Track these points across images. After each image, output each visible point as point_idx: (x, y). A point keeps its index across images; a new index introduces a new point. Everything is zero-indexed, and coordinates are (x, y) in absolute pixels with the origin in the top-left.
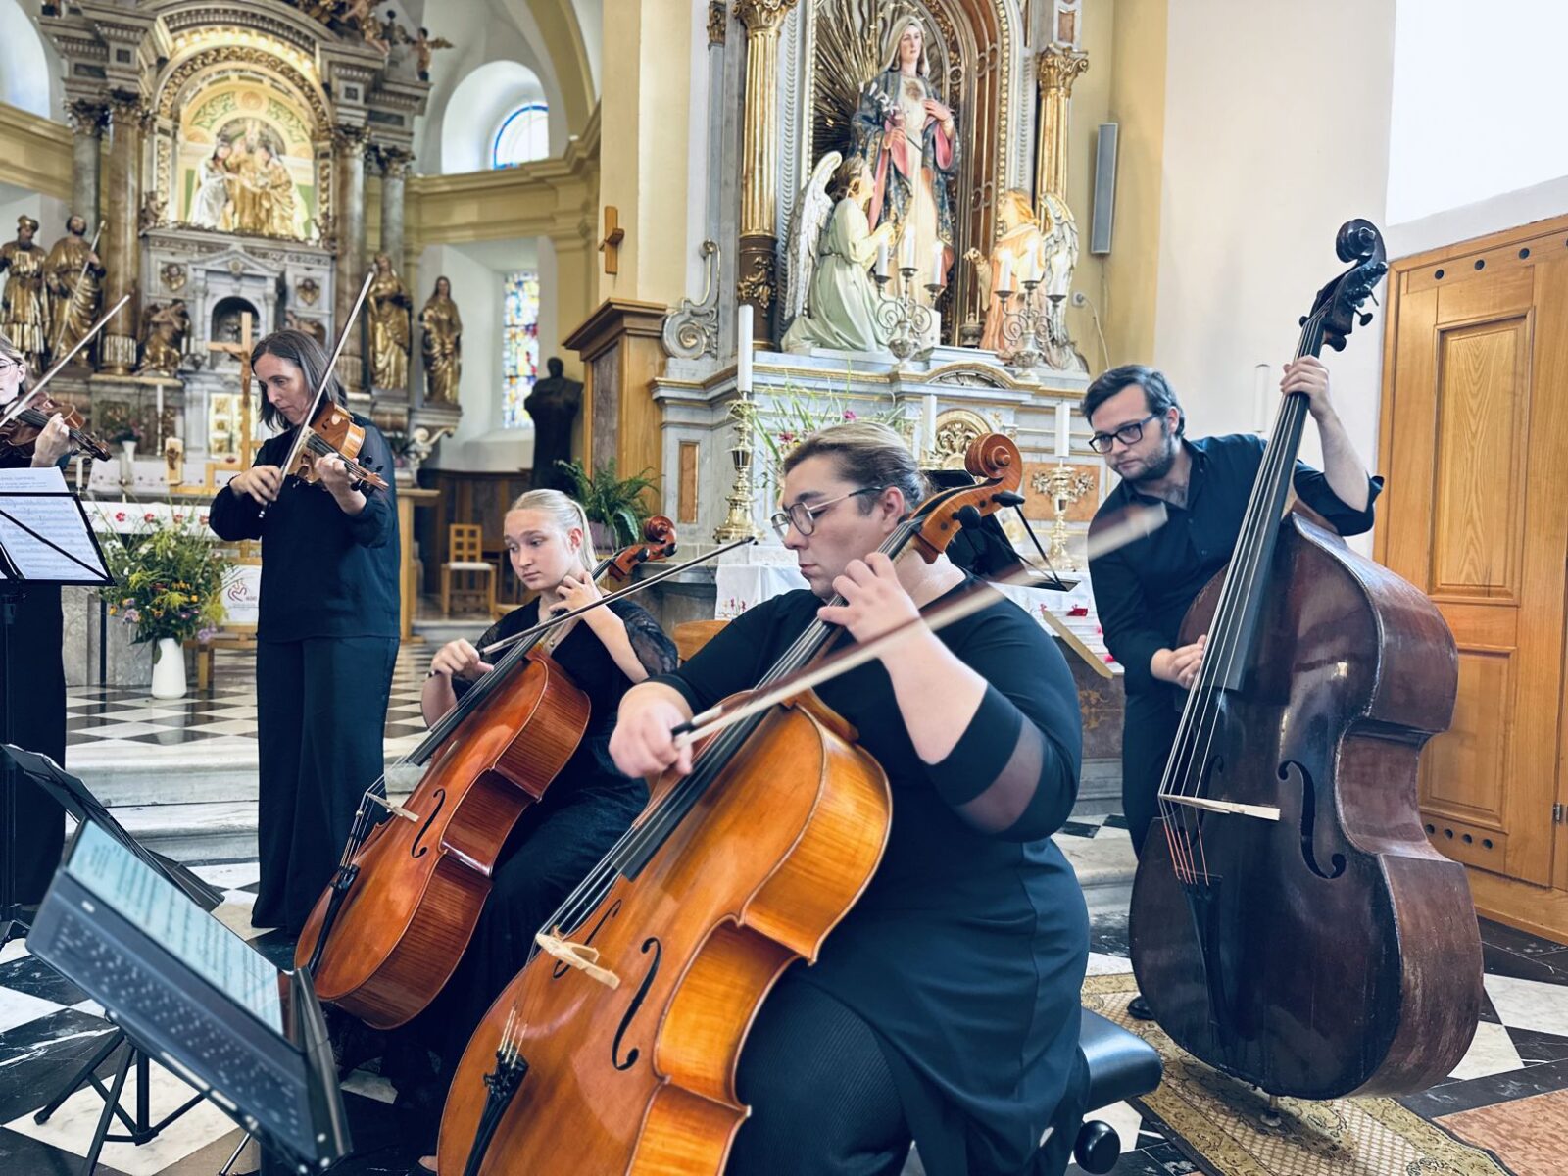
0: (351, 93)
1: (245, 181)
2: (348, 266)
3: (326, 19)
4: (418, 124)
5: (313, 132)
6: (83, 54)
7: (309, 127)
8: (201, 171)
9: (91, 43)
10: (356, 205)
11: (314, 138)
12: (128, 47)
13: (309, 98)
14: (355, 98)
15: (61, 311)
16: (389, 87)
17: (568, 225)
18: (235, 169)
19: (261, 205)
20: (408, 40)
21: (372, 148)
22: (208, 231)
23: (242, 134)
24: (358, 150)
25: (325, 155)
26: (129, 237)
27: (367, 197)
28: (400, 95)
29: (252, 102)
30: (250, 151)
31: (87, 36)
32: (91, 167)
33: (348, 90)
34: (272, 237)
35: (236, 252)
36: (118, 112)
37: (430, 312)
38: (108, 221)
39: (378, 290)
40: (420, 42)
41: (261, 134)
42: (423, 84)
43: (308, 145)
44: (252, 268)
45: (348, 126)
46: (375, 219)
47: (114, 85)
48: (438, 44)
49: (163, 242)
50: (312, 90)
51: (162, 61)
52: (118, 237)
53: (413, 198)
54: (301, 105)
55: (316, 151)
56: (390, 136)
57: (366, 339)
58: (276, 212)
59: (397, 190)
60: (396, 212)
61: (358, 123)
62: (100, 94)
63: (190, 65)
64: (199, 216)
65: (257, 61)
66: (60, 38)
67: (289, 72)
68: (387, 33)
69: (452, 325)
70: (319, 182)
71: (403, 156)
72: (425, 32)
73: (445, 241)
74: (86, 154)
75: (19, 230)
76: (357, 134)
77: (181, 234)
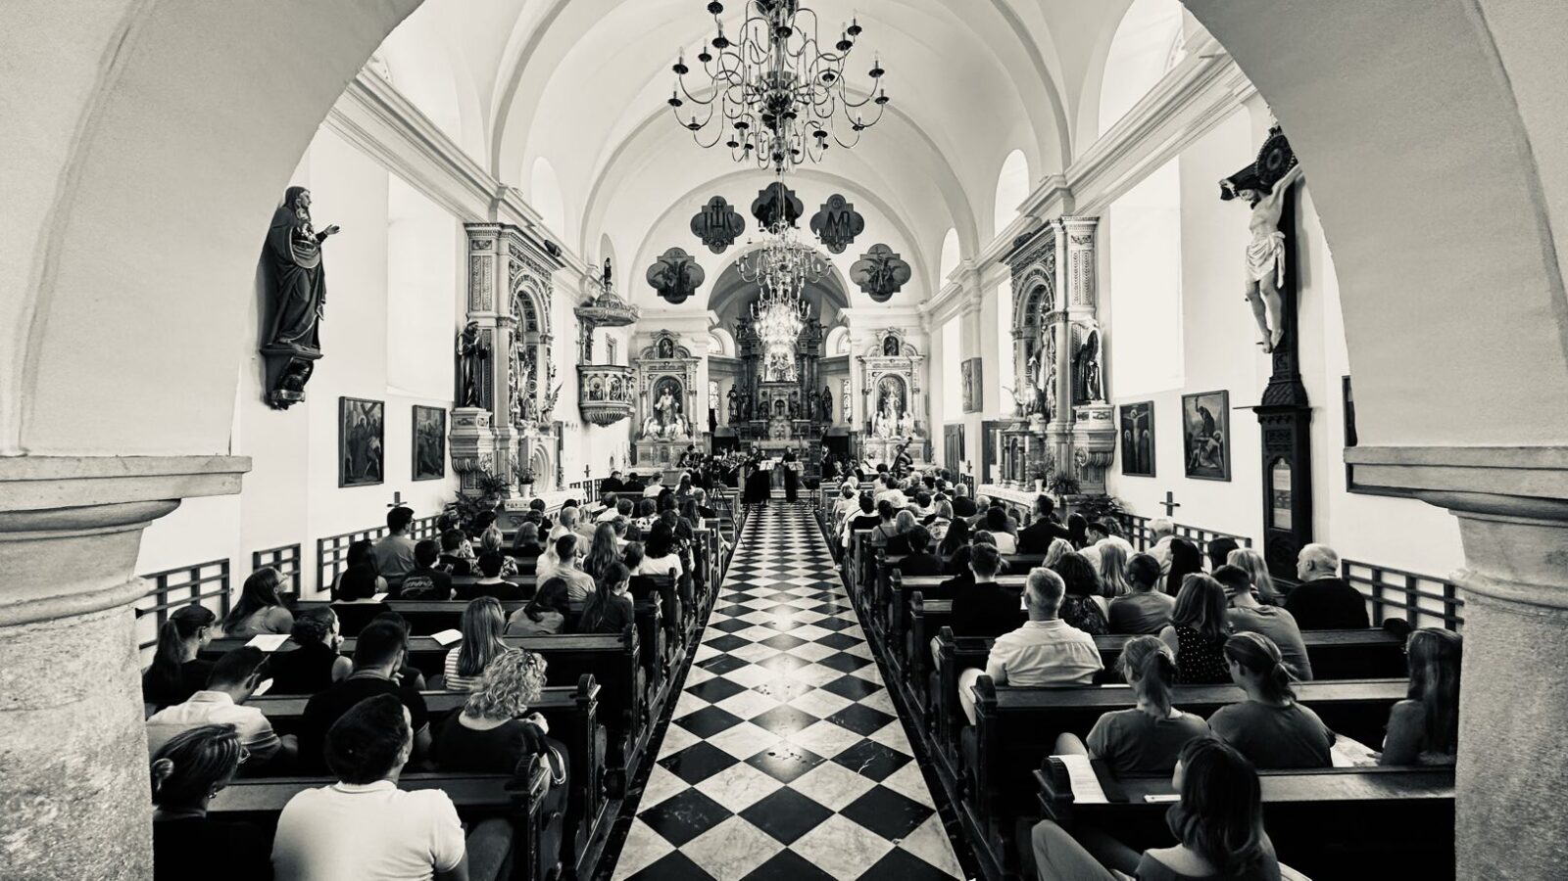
1: (779, 366)
2: (805, 387)
4: (820, 346)
8: (769, 367)
9: (746, 342)
10: (806, 373)
11: (795, 355)
15: (742, 406)
16: (813, 341)
19: (782, 373)
21: (809, 356)
22: (772, 382)
24: (806, 358)
25: (798, 359)
26: (755, 387)
27: (808, 368)
28: (815, 342)
30: (779, 359)
32: (746, 370)
34: (786, 381)
35: (781, 387)
36: (753, 357)
37: (824, 396)
38: (750, 381)
39: (811, 392)
41: (782, 355)
42: (821, 338)
43: (794, 357)
44: (783, 391)
45: (805, 352)
46: (810, 373)
47: (752, 351)
48: (825, 327)
49: (762, 386)
52: (753, 387)
53: (819, 365)
56: (814, 352)
57: (809, 406)
58: (786, 374)
59: (815, 365)
60: (815, 371)
61: (807, 351)
62: (749, 353)
64: (770, 378)
66: (739, 341)
68: (812, 327)
69: (831, 398)
70: (797, 366)
71: (817, 357)
72: (820, 325)
73: (828, 377)
74: (745, 368)
75: (733, 388)
76: (804, 355)
77: (766, 384)
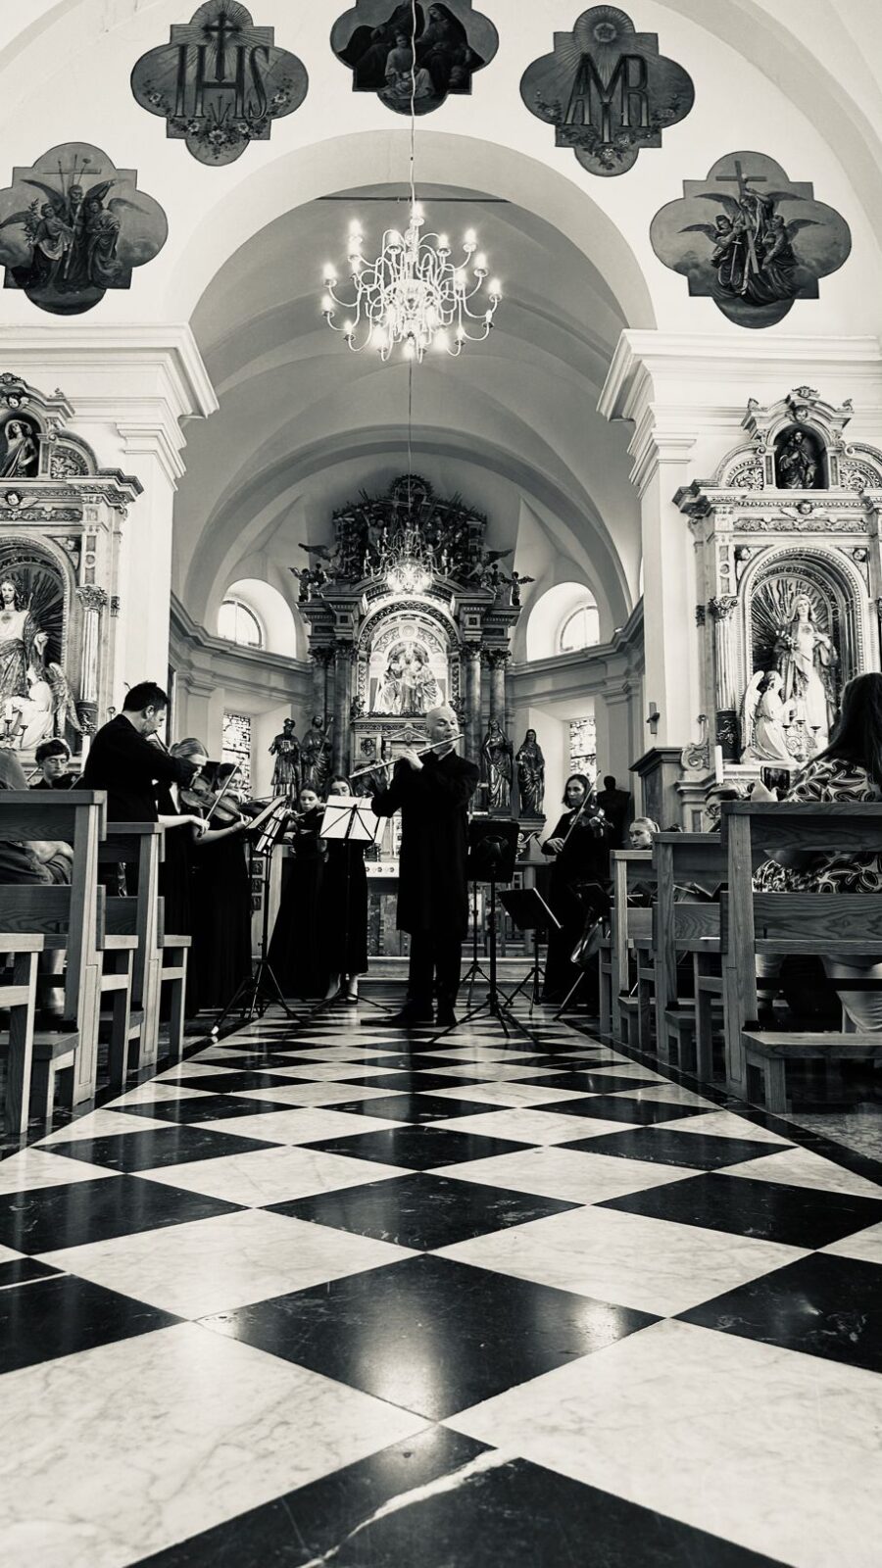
0: (473, 621)
2: (472, 730)
3: (457, 578)
5: (447, 647)
6: (320, 620)
7: (444, 644)
8: (382, 679)
9: (324, 613)
10: (477, 691)
11: (449, 651)
12: (346, 614)
13: (445, 626)
14: (476, 624)
15: (309, 773)
16: (495, 613)
17: (616, 685)
18: (399, 675)
19: (416, 695)
20: (505, 581)
21: (485, 653)
22: (388, 716)
23: (404, 651)
24: (478, 655)
25: (456, 660)
26: (345, 725)
27: (483, 682)
28: (501, 616)
29: (409, 631)
30: (408, 663)
31: (322, 610)
32: (323, 686)
33: (471, 619)
34: (424, 716)
35: (409, 728)
36: (341, 652)
37: (523, 754)
39: (491, 743)
40: (514, 581)
41: (415, 652)
42: (516, 607)
43: (445, 655)
44: (418, 737)
45: (472, 641)
46: (487, 696)
47: (339, 637)
48: (525, 580)
49: (362, 726)
50: (447, 621)
51: (362, 617)
52: (340, 726)
54: (440, 631)
55: (449, 658)
56: (496, 643)
58: (426, 699)
59: (500, 674)
61: (477, 639)
62: (331, 643)
63: (378, 616)
64: (379, 708)
65: (415, 608)
66: (307, 613)
67: (434, 612)
68: (494, 579)
69: (538, 761)
70: (452, 677)
71: (504, 655)
72: (516, 574)
73: (530, 705)
74: (319, 678)
75: (285, 728)
76: (477, 645)
77: (373, 720)
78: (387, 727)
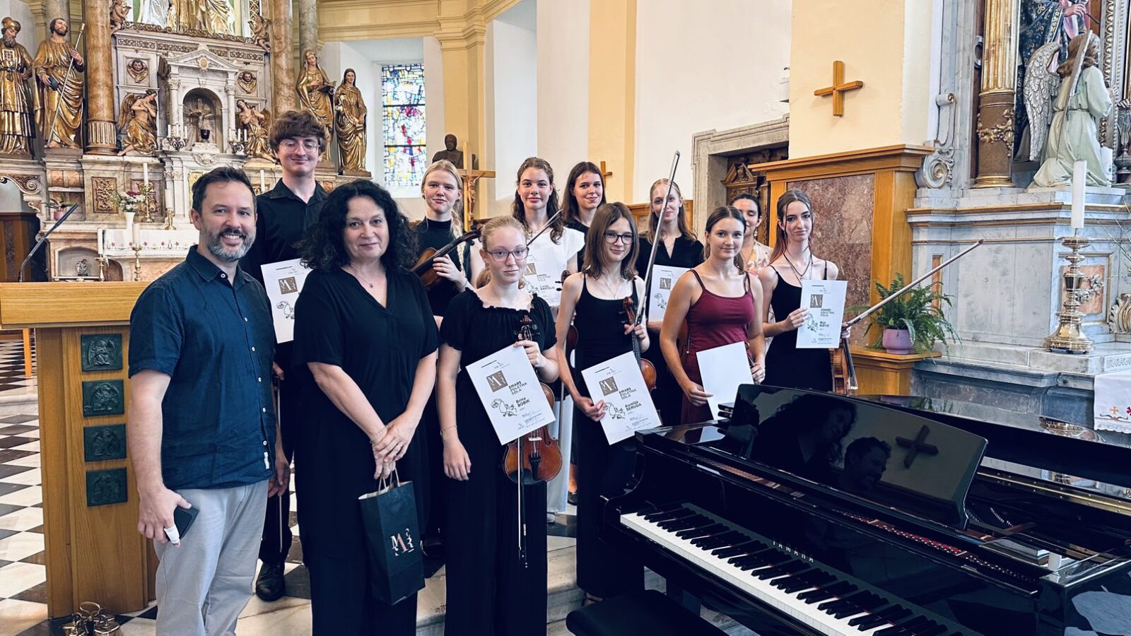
2: (283, 61)
15: (51, 101)
17: (452, 29)
19: (198, 9)
26: (100, 37)
35: (204, 51)
37: (343, 97)
39: (308, 82)
49: (127, 40)
52: (93, 39)
60: (312, 16)
64: (150, 17)
69: (360, 109)
73: (341, 39)
75: (5, 31)
77: (143, 34)
78: (164, 47)
